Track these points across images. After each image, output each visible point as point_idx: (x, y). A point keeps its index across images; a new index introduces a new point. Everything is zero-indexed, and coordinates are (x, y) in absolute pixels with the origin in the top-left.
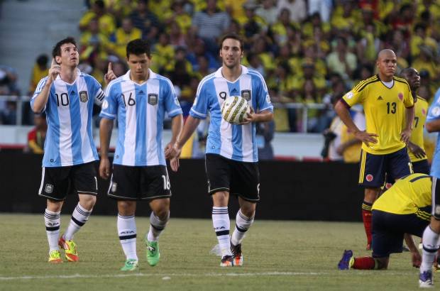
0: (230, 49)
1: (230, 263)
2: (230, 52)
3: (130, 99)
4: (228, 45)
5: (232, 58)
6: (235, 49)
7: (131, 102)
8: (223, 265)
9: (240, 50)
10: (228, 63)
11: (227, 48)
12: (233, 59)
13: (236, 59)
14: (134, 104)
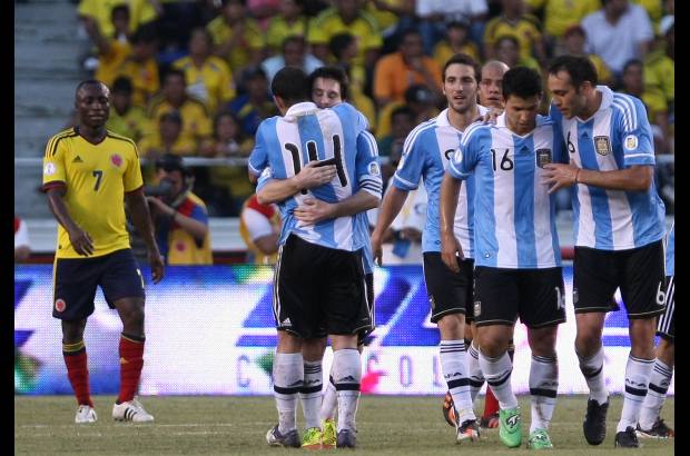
0: (458, 81)
1: (474, 433)
2: (458, 86)
3: (505, 159)
4: (454, 75)
5: (461, 96)
6: (465, 80)
7: (507, 165)
8: (462, 436)
9: (475, 81)
10: (456, 106)
11: (453, 80)
12: (463, 98)
13: (469, 97)
14: (511, 168)
